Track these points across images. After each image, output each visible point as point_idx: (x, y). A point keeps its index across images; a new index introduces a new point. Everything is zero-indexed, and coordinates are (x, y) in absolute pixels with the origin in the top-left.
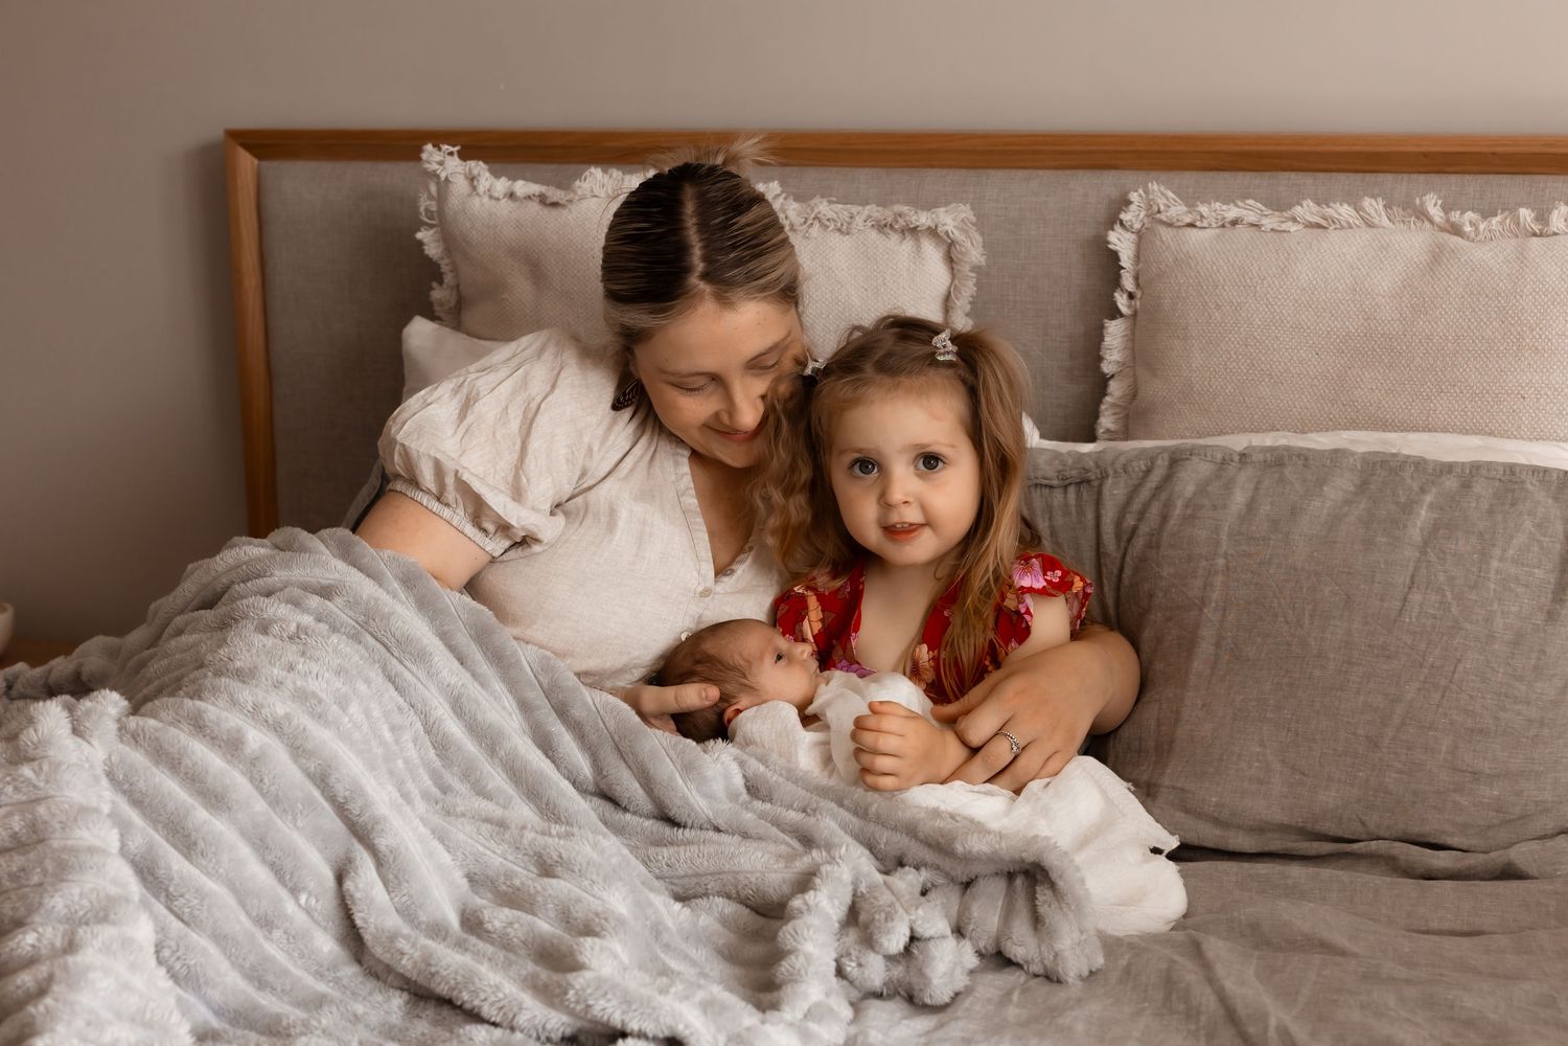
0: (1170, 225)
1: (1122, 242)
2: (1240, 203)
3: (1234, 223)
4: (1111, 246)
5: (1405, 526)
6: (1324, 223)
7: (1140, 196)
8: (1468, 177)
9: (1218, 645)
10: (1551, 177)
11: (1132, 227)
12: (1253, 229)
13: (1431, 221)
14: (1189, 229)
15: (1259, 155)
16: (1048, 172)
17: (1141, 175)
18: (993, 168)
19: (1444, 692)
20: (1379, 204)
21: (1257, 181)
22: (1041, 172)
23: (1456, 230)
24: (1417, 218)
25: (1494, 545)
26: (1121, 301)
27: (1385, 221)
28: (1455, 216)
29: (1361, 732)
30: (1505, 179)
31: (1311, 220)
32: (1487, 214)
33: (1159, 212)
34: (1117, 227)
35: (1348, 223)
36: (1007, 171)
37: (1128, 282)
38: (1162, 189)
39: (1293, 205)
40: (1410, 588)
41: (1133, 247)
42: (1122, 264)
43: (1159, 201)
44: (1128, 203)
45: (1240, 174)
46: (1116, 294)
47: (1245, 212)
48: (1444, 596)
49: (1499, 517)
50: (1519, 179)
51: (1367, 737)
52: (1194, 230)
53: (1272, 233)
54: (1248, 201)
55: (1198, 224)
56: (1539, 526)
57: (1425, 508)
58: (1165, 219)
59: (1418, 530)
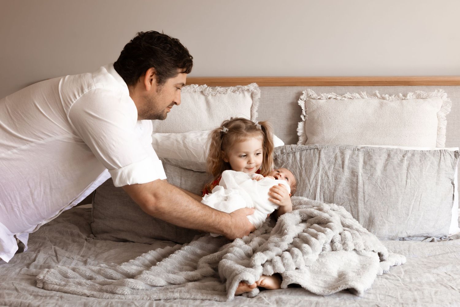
0: (313, 99)
1: (301, 103)
2: (330, 94)
3: (330, 98)
4: (299, 104)
5: (402, 165)
6: (352, 98)
7: (305, 92)
8: (380, 87)
9: (364, 193)
10: (399, 86)
11: (304, 99)
12: (334, 99)
13: (377, 97)
14: (319, 100)
15: (331, 82)
16: (279, 87)
17: (305, 87)
18: (265, 86)
19: (420, 202)
20: (365, 93)
21: (331, 88)
22: (277, 87)
23: (384, 98)
24: (374, 96)
25: (423, 169)
26: (302, 117)
27: (366, 97)
28: (383, 95)
29: (404, 212)
30: (389, 87)
31: (349, 97)
32: (390, 95)
33: (310, 96)
34: (300, 100)
35: (358, 98)
36: (268, 87)
37: (304, 113)
38: (311, 90)
39: (345, 94)
40: (407, 179)
41: (304, 104)
42: (302, 109)
43: (310, 93)
44: (302, 94)
45: (327, 87)
46: (301, 116)
47: (332, 96)
48: (415, 180)
49: (423, 162)
50: (392, 87)
51: (406, 213)
52: (320, 100)
53: (340, 101)
54: (332, 93)
55: (321, 98)
56: (431, 163)
57: (406, 161)
58: (313, 98)
59: (405, 166)
